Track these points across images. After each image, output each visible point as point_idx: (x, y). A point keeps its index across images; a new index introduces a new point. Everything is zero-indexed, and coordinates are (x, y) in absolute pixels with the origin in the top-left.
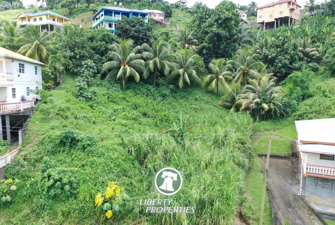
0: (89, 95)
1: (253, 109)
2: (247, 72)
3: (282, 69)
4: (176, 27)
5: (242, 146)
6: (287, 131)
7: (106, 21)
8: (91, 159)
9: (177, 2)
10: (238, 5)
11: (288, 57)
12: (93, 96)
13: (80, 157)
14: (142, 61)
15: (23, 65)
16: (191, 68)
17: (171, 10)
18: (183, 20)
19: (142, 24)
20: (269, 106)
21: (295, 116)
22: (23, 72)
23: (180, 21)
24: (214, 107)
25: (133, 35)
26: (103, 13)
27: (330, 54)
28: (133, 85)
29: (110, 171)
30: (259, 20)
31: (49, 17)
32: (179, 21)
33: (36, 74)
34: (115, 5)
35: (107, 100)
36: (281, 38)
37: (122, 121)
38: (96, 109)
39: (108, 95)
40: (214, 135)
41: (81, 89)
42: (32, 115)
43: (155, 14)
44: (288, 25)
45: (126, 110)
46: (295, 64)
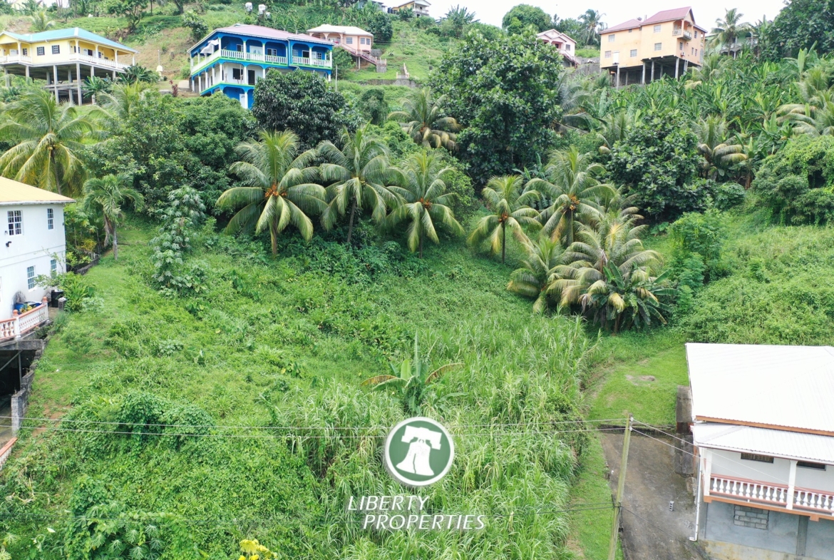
0: (188, 279)
1: (587, 306)
2: (575, 207)
3: (658, 197)
4: (403, 72)
5: (561, 416)
6: (669, 363)
7: (227, 63)
8: (196, 472)
9: (405, 5)
10: (556, 16)
11: (673, 168)
12: (196, 283)
13: (169, 466)
14: (320, 189)
15: (18, 213)
16: (440, 198)
17: (389, 28)
18: (420, 52)
19: (319, 92)
20: (626, 300)
21: (686, 324)
22: (18, 232)
23: (412, 54)
24: (495, 297)
25: (297, 118)
26: (218, 42)
27: (771, 166)
28: (295, 242)
29: (245, 501)
30: (606, 62)
31: (77, 46)
32: (410, 56)
33: (51, 227)
34: (249, 10)
35: (233, 290)
36: (656, 121)
37: (270, 351)
38: (204, 319)
39: (235, 277)
40: (494, 390)
41: (166, 266)
42: (43, 348)
43: (349, 38)
44: (674, 76)
45: (281, 319)
46: (688, 185)
